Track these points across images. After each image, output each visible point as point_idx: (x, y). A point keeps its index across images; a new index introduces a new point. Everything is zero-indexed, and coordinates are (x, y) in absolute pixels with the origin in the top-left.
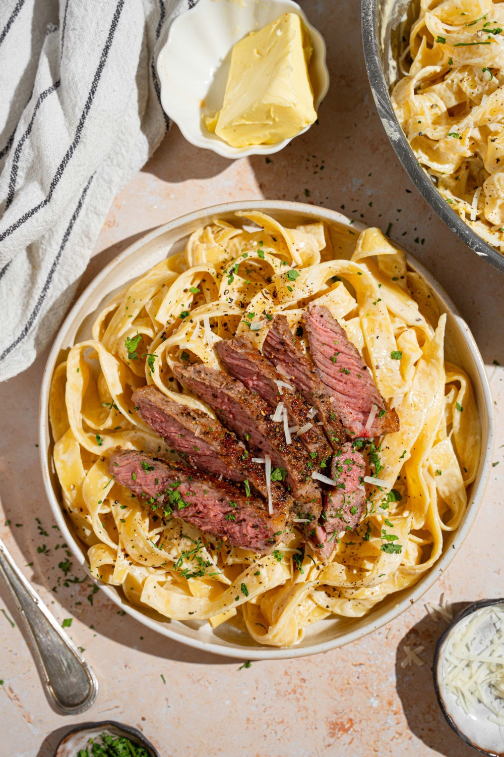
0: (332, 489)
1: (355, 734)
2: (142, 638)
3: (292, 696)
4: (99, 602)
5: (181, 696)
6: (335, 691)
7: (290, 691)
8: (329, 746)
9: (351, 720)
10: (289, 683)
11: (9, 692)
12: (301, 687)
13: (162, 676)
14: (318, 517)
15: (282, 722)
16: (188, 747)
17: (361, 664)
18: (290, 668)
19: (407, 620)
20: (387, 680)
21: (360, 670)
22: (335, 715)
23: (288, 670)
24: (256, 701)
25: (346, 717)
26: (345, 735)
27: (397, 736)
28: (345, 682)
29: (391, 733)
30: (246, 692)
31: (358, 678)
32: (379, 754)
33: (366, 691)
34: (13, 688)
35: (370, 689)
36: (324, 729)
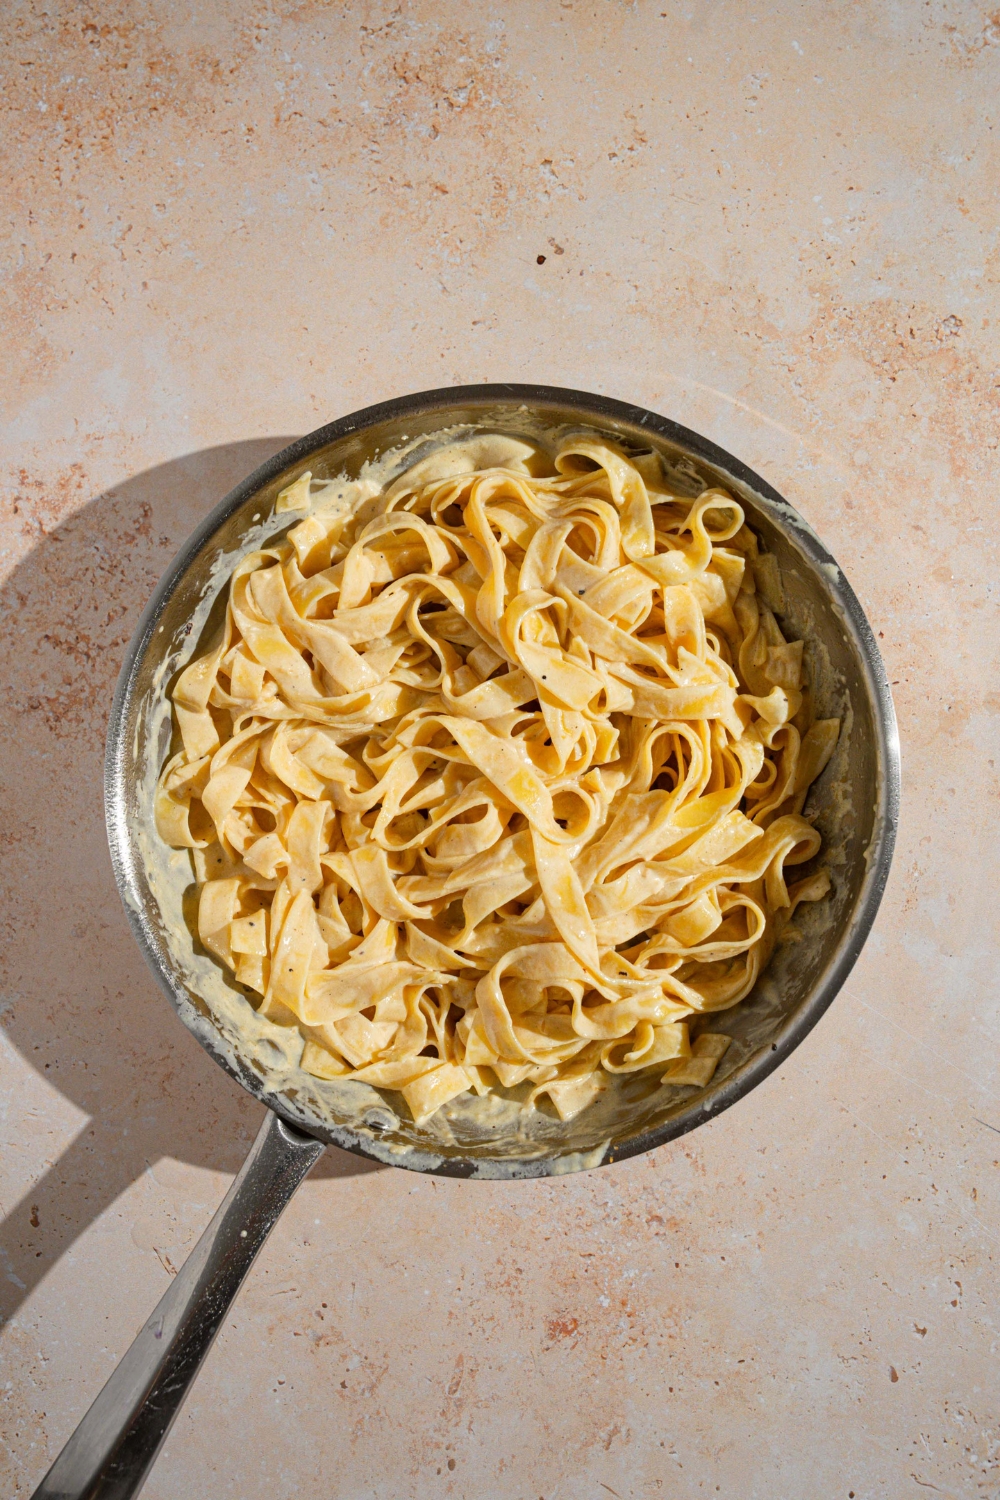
1: (579, 1337)
3: (504, 1289)
5: (371, 1281)
6: (557, 1286)
7: (502, 1282)
8: (547, 1349)
9: (575, 1320)
11: (166, 1264)
12: (516, 1279)
15: (492, 1318)
16: (377, 1342)
17: (590, 1255)
18: (503, 1255)
19: (649, 1205)
20: (622, 1275)
21: (589, 1262)
22: (556, 1314)
23: (501, 1258)
24: (461, 1293)
25: (569, 1316)
26: (568, 1338)
27: (630, 1342)
28: (571, 1275)
29: (623, 1338)
30: (450, 1282)
32: (608, 1361)
33: (595, 1287)
34: (171, 1259)
35: (601, 1286)
36: (542, 1329)
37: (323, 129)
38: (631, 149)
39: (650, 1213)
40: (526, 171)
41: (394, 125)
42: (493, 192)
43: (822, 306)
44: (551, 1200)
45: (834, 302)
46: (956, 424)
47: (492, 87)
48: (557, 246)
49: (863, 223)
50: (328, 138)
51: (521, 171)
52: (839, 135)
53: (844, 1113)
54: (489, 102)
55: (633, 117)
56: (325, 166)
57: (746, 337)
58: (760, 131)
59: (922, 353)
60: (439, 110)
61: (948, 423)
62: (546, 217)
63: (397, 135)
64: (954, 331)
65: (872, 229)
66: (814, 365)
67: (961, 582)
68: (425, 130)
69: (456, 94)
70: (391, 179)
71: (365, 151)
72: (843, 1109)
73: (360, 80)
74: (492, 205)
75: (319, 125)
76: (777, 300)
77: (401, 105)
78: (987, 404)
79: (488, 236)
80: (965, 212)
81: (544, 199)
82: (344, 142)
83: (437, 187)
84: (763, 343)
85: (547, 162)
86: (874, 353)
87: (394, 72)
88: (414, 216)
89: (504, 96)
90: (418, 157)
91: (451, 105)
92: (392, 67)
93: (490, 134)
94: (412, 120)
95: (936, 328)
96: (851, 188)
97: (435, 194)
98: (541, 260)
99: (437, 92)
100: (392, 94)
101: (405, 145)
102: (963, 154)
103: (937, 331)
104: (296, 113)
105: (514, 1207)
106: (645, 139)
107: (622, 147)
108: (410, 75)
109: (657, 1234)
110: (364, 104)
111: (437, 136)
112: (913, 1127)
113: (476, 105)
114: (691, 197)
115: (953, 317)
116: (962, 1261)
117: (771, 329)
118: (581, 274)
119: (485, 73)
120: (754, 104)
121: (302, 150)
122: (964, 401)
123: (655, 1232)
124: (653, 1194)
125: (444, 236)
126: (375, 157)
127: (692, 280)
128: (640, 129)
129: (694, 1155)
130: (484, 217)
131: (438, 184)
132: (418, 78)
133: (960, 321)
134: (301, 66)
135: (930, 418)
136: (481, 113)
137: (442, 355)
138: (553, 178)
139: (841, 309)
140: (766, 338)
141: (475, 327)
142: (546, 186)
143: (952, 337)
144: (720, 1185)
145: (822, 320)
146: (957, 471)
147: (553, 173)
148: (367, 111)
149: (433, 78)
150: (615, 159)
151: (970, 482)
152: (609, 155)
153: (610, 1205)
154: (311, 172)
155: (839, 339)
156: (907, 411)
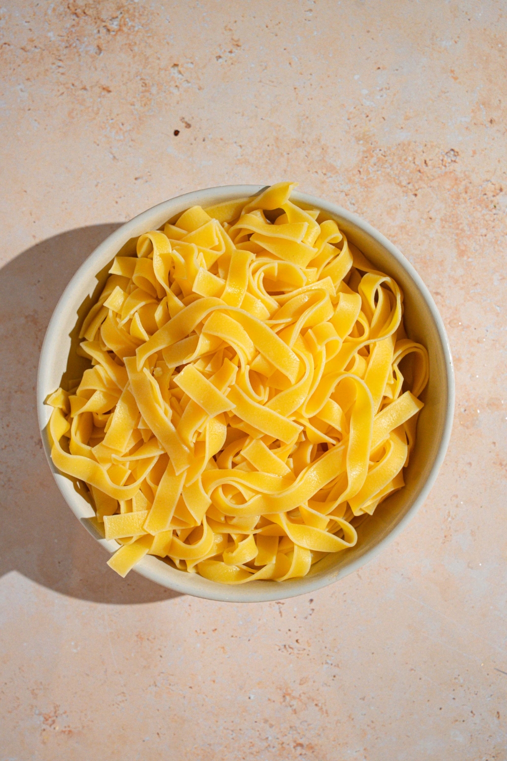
37: (24, 53)
38: (231, 52)
39: (295, 742)
40: (162, 72)
41: (72, 47)
42: (141, 89)
43: (365, 149)
44: (233, 739)
45: (373, 146)
46: (459, 222)
47: (135, 16)
48: (186, 123)
49: (388, 91)
50: (28, 60)
51: (158, 74)
52: (368, 32)
53: (413, 671)
54: (134, 27)
55: (230, 30)
56: (28, 79)
57: (316, 174)
58: (315, 33)
59: (433, 176)
60: (101, 35)
61: (453, 222)
62: (178, 103)
63: (74, 54)
64: (453, 159)
65: (395, 95)
66: (362, 190)
67: (468, 327)
68: (93, 50)
69: (111, 22)
70: (73, 85)
71: (54, 67)
72: (412, 669)
73: (46, 17)
74: (142, 98)
75: (21, 51)
76: (335, 148)
77: (75, 33)
78: (478, 207)
79: (140, 119)
80: (456, 78)
81: (175, 91)
82: (39, 61)
83: (104, 89)
84: (328, 178)
85: (176, 65)
86: (401, 178)
87: (68, 11)
88: (90, 109)
89: (143, 22)
90: (90, 68)
91: (108, 30)
92: (66, 7)
93: (136, 49)
94: (84, 43)
95: (441, 158)
96: (379, 68)
97: (103, 93)
98: (176, 133)
99: (99, 22)
100: (68, 25)
101: (80, 61)
102: (452, 38)
103: (442, 160)
104: (5, 44)
105: (210, 745)
106: (240, 44)
107: (225, 51)
108: (79, 11)
109: (301, 754)
110: (50, 34)
111: (100, 53)
112: (457, 677)
113: (125, 29)
114: (273, 82)
115: (452, 150)
116: (494, 757)
117: (332, 169)
118: (204, 140)
119: (129, 6)
120: (311, 15)
121: (12, 69)
122: (463, 206)
123: (300, 753)
124: (296, 730)
125: (111, 121)
126: (61, 70)
127: (277, 139)
128: (236, 38)
129: (320, 705)
130: (136, 107)
131: (104, 87)
132: (85, 13)
133: (457, 152)
134: (5, 10)
135: (442, 220)
136: (129, 34)
137: (117, 202)
138: (180, 76)
139: (378, 150)
140: (329, 174)
141: (136, 182)
142: (175, 82)
143: (453, 164)
144: (338, 722)
145: (366, 159)
146: (462, 253)
147: (180, 72)
148: (53, 39)
149: (95, 12)
150: (220, 60)
151: (470, 260)
152: (217, 57)
153: (270, 738)
154: (19, 84)
155: (378, 171)
156: (425, 216)
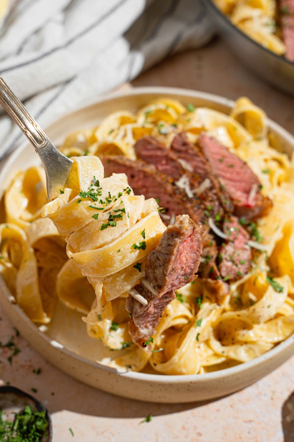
0: (226, 242)
2: (53, 394)
4: (17, 362)
10: (186, 437)
13: (70, 430)
14: (215, 256)
31: (249, 433)
